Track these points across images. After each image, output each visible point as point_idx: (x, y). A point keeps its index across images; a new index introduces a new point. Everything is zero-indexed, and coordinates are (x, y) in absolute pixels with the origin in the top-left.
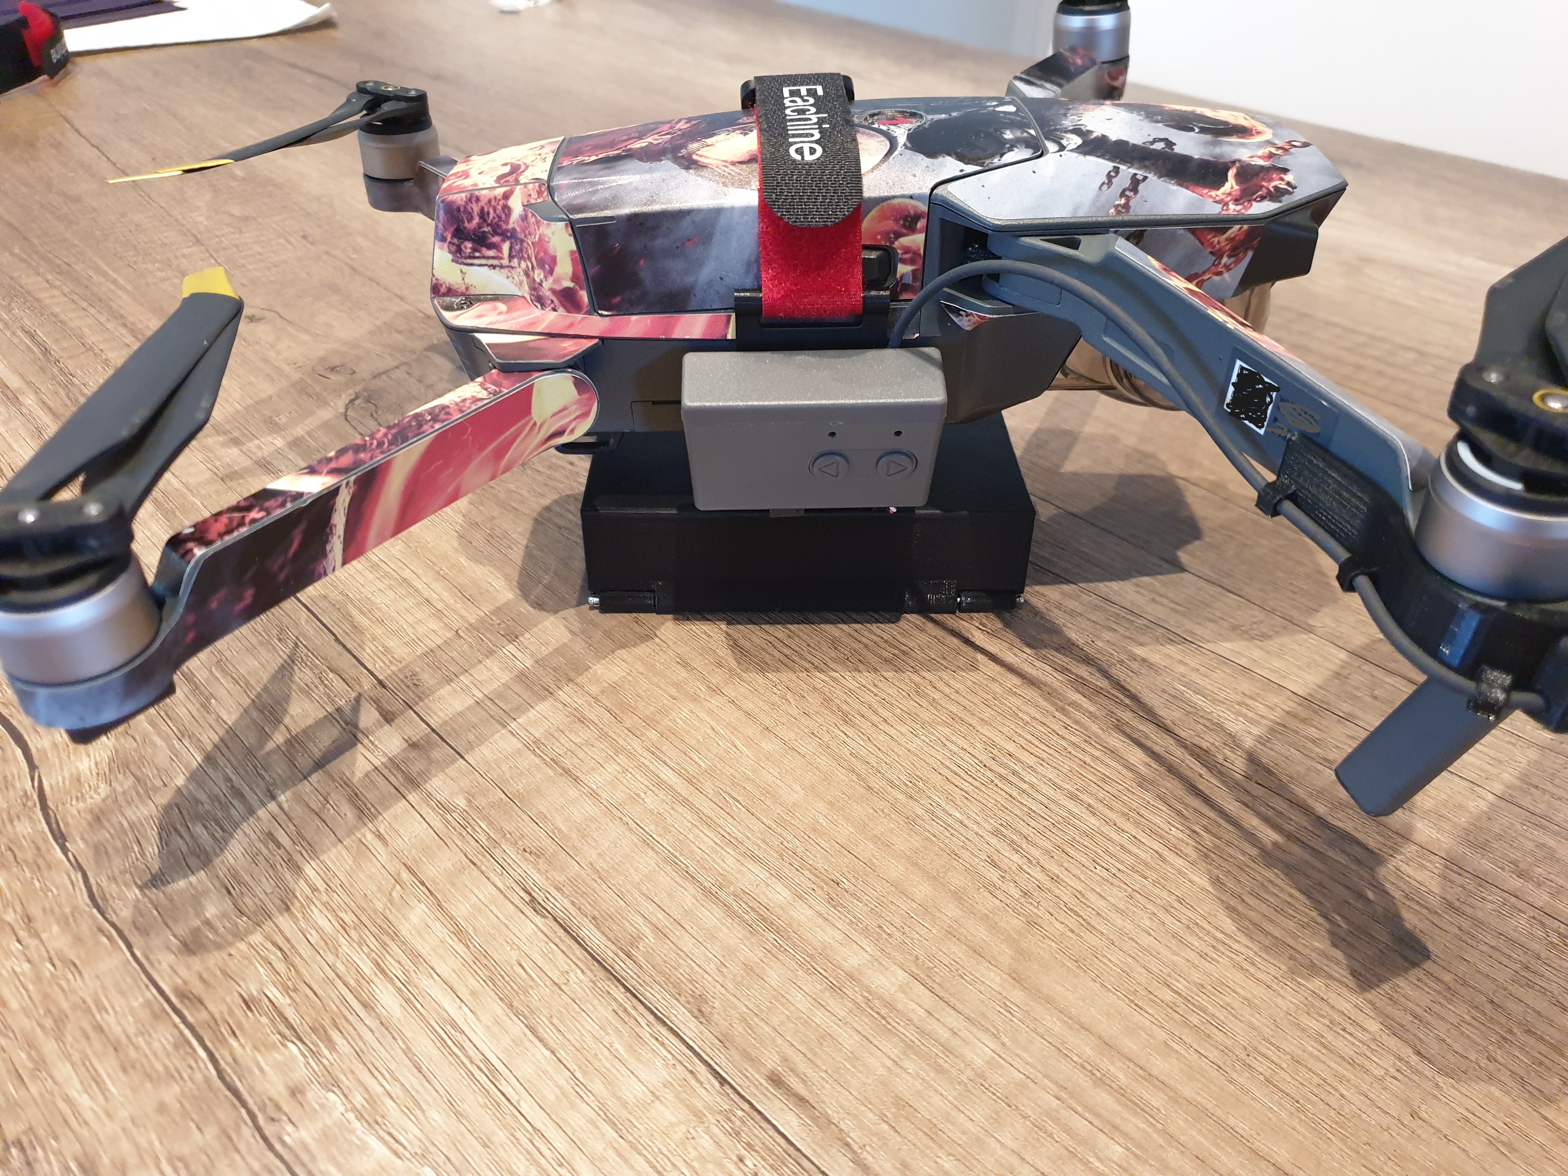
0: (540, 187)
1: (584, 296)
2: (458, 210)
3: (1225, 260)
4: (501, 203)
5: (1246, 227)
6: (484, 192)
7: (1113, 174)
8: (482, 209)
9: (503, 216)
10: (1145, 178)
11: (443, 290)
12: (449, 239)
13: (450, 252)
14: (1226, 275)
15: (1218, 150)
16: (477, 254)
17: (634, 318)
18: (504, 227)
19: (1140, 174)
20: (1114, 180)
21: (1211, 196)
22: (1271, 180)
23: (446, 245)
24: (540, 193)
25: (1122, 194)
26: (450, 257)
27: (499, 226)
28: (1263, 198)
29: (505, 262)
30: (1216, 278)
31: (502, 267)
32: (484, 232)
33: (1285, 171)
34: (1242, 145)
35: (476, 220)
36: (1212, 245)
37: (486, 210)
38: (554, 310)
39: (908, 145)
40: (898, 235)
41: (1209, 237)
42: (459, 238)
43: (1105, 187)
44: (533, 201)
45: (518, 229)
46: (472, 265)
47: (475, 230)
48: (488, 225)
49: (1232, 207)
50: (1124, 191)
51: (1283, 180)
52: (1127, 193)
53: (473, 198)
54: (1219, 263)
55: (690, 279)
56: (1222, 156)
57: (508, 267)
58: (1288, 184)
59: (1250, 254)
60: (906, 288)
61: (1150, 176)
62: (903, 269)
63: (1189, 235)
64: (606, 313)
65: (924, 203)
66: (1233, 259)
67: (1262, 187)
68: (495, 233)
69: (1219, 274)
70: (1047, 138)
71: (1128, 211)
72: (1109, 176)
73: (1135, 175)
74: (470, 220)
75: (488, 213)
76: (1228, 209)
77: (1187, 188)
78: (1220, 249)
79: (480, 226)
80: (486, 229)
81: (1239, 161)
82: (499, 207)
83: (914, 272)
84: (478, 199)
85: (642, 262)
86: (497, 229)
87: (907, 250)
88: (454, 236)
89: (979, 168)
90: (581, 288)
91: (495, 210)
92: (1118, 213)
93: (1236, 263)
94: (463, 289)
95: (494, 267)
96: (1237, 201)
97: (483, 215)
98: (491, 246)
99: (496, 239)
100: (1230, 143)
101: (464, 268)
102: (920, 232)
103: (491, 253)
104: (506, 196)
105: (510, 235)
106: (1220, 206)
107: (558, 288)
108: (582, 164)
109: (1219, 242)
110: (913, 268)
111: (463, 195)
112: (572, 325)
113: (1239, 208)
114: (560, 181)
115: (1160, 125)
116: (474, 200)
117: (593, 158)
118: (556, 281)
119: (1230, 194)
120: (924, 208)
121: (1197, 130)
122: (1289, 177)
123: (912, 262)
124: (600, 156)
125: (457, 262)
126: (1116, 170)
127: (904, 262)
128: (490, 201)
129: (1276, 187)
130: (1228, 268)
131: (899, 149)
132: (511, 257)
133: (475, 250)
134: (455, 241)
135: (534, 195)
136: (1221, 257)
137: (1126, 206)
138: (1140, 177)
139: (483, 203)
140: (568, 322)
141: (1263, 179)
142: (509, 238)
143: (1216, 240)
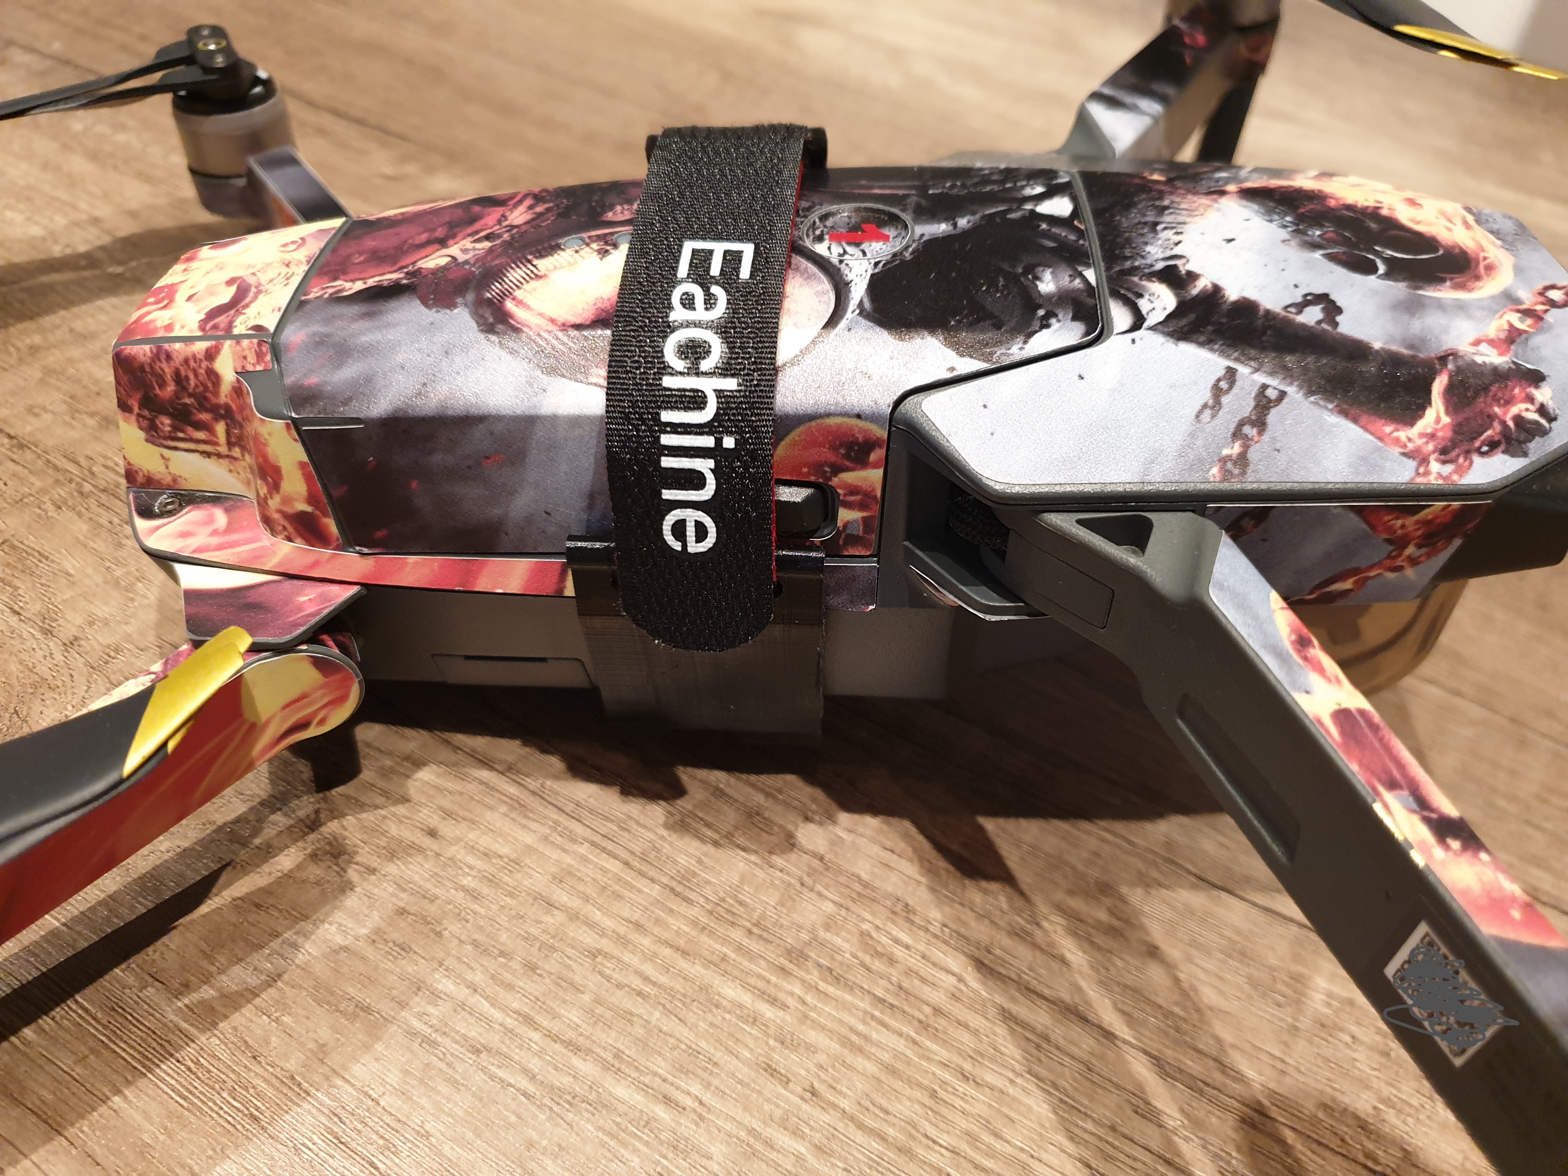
0: (260, 344)
1: (331, 526)
2: (142, 368)
3: (1410, 550)
4: (204, 364)
5: (1456, 504)
6: (177, 346)
7: (1223, 385)
8: (177, 374)
9: (209, 385)
10: (1283, 395)
11: (140, 479)
12: (136, 410)
13: (141, 428)
14: (1410, 572)
15: (1417, 326)
16: (181, 435)
17: (412, 559)
18: (214, 400)
19: (1275, 383)
20: (1225, 400)
21: (1397, 441)
22: (1509, 402)
23: (133, 418)
24: (260, 356)
25: (1237, 434)
26: (142, 435)
27: (205, 398)
28: (1493, 445)
29: (223, 449)
30: (1391, 575)
31: (219, 456)
32: (186, 404)
33: (1537, 378)
34: (1461, 307)
35: (171, 388)
36: (1391, 530)
37: (183, 373)
38: (289, 539)
39: (867, 305)
40: (838, 469)
41: (1387, 518)
42: (150, 410)
43: (1208, 413)
44: (250, 368)
45: (234, 407)
46: (175, 449)
47: (171, 401)
48: (190, 395)
49: (1435, 466)
50: (1241, 424)
51: (1531, 399)
52: (1247, 430)
53: (161, 354)
54: (1400, 555)
55: (497, 511)
56: (1423, 341)
57: (228, 456)
58: (1542, 410)
59: (1457, 542)
60: (853, 540)
61: (1292, 390)
62: (845, 515)
63: (1352, 515)
64: (366, 550)
65: (882, 427)
66: (1424, 550)
67: (1492, 417)
68: (202, 408)
69: (1399, 569)
70: (1116, 294)
71: (1243, 473)
72: (1217, 392)
73: (1265, 387)
74: (162, 384)
75: (187, 378)
76: (1427, 473)
77: (1355, 420)
78: (1405, 535)
79: (177, 395)
80: (188, 401)
81: (1454, 354)
82: (202, 371)
83: (864, 519)
84: (169, 357)
85: (414, 484)
86: (204, 400)
87: (853, 490)
88: (142, 406)
89: (982, 366)
90: (326, 515)
91: (196, 375)
92: (1226, 475)
93: (1429, 556)
94: (168, 479)
95: (208, 455)
96: (1445, 453)
97: (179, 380)
98: (199, 426)
99: (204, 416)
100: (1440, 305)
101: (167, 453)
102: (875, 466)
103: (201, 435)
104: (211, 355)
105: (226, 414)
106: (1412, 464)
107: (289, 510)
108: (338, 299)
109: (1403, 526)
110: (865, 514)
111: (147, 348)
112: (316, 564)
113: (1448, 469)
114: (294, 335)
115: (1318, 255)
116: (163, 357)
117: (359, 286)
118: (287, 501)
119: (1432, 436)
120: (882, 433)
121: (1382, 269)
122: (1543, 394)
123: (862, 506)
124: (371, 282)
125: (153, 443)
126: (1231, 373)
127: (849, 506)
128: (186, 361)
129: (1519, 420)
130: (1413, 562)
131: (849, 315)
132: (230, 444)
133: (175, 428)
134: (146, 413)
135: (252, 358)
136: (1405, 546)
137: (1242, 460)
138: (1271, 394)
139: (177, 361)
140: (310, 559)
141: (1496, 400)
142: (223, 417)
143: (1399, 523)
